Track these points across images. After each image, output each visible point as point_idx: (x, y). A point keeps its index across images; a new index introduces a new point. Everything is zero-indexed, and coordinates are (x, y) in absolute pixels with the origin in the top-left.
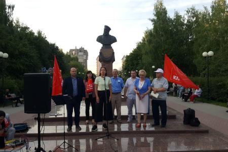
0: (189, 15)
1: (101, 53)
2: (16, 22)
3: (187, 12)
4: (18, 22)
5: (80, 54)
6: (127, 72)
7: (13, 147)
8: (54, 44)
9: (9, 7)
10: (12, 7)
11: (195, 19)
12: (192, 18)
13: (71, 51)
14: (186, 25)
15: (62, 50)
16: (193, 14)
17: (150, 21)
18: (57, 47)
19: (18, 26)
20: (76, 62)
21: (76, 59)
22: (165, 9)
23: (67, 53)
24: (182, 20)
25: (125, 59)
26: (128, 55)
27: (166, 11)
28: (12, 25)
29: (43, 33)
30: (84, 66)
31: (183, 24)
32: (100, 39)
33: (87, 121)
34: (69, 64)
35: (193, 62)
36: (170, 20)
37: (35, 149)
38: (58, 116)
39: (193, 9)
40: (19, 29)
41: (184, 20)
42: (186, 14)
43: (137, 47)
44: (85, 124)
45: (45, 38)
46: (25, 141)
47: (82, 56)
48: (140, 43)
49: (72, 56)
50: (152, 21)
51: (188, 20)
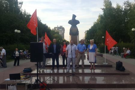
0: (126, 5)
1: (70, 30)
3: (124, 3)
4: (25, 12)
5: (60, 30)
6: (88, 40)
7: (24, 79)
8: (45, 25)
9: (20, 3)
10: (21, 3)
11: (129, 8)
12: (127, 7)
13: (55, 28)
14: (124, 11)
15: (50, 28)
16: (128, 4)
17: (102, 10)
18: (47, 26)
19: (25, 14)
20: (58, 34)
21: (58, 33)
22: (110, 2)
23: (53, 29)
24: (121, 9)
25: (86, 32)
26: (88, 30)
27: (111, 3)
28: (22, 13)
29: (39, 18)
30: (62, 37)
31: (121, 11)
32: (70, 22)
33: (63, 68)
34: (54, 35)
35: (128, 33)
36: (114, 9)
37: (36, 80)
38: (47, 65)
39: (128, 2)
40: (26, 16)
41: (122, 9)
42: (124, 5)
43: (94, 25)
44: (63, 69)
45: (40, 21)
46: (30, 76)
47: (61, 31)
48: (96, 22)
49: (55, 31)
50: (103, 9)
51: (125, 9)
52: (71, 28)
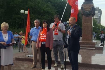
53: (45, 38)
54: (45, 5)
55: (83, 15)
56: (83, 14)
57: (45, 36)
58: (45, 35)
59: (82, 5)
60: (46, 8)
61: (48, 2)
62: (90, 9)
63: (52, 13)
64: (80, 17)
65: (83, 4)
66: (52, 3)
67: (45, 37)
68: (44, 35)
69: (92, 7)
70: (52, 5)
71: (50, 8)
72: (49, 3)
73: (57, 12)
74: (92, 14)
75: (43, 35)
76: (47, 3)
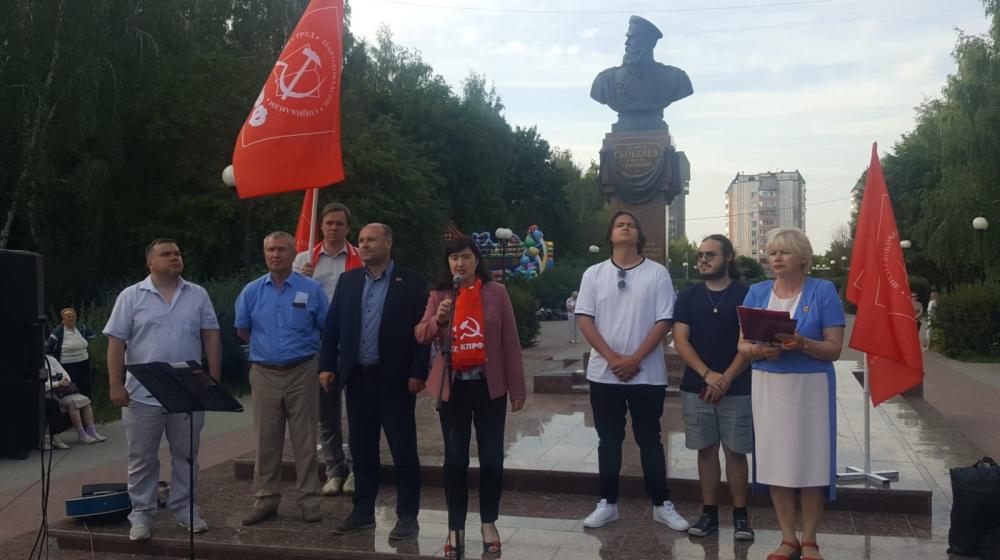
2: (378, 47)
4: (387, 46)
18: (544, 144)
19: (388, 64)
28: (364, 58)
40: (391, 77)
45: (499, 107)
48: (937, 105)
52: (608, 140)
53: (480, 345)
54: (364, 135)
55: (610, 194)
56: (610, 189)
57: (477, 333)
58: (475, 328)
59: (604, 137)
60: (368, 150)
61: (381, 116)
62: (653, 160)
63: (404, 178)
64: (566, 198)
65: (610, 131)
66: (398, 116)
67: (477, 340)
68: (471, 324)
69: (662, 148)
70: (404, 133)
71: (394, 152)
72: (389, 117)
73: (433, 171)
74: (666, 187)
75: (464, 325)
76: (373, 118)
